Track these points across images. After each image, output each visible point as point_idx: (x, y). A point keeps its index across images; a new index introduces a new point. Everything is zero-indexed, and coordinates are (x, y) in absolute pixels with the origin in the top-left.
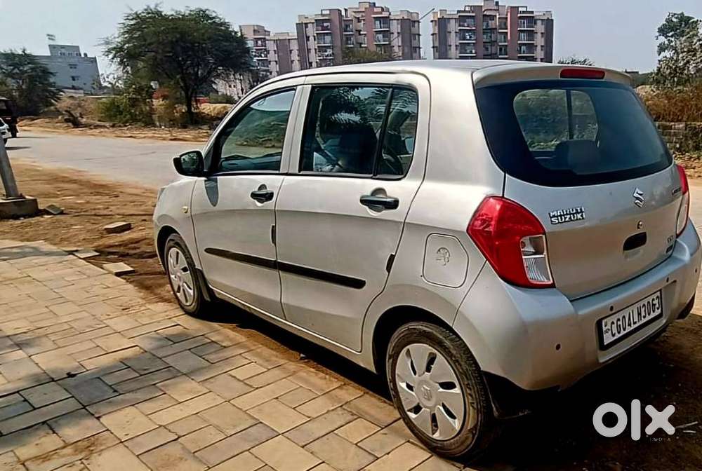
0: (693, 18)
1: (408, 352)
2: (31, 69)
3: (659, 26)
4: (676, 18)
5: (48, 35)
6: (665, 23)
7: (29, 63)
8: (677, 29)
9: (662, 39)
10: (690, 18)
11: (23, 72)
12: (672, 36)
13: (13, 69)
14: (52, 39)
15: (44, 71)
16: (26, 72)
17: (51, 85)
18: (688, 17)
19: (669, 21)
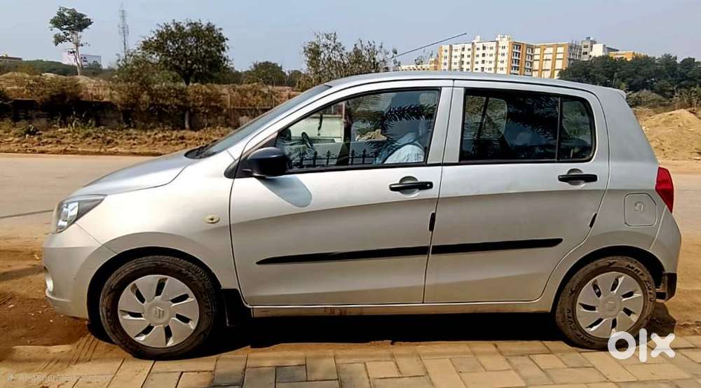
0: (86, 16)
1: (595, 287)
3: (52, 18)
4: (68, 12)
6: (57, 16)
8: (71, 24)
9: (57, 31)
10: (82, 16)
12: (66, 29)
18: (81, 14)
19: (61, 15)
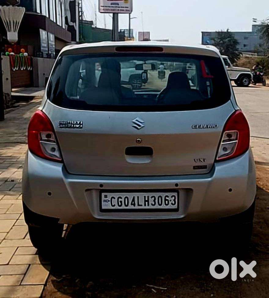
2: (229, 40)
5: (254, 19)
7: (228, 37)
11: (224, 43)
13: (220, 41)
14: (255, 21)
15: (235, 41)
16: (226, 42)
17: (237, 50)
